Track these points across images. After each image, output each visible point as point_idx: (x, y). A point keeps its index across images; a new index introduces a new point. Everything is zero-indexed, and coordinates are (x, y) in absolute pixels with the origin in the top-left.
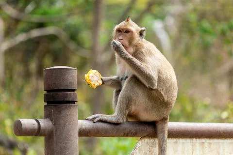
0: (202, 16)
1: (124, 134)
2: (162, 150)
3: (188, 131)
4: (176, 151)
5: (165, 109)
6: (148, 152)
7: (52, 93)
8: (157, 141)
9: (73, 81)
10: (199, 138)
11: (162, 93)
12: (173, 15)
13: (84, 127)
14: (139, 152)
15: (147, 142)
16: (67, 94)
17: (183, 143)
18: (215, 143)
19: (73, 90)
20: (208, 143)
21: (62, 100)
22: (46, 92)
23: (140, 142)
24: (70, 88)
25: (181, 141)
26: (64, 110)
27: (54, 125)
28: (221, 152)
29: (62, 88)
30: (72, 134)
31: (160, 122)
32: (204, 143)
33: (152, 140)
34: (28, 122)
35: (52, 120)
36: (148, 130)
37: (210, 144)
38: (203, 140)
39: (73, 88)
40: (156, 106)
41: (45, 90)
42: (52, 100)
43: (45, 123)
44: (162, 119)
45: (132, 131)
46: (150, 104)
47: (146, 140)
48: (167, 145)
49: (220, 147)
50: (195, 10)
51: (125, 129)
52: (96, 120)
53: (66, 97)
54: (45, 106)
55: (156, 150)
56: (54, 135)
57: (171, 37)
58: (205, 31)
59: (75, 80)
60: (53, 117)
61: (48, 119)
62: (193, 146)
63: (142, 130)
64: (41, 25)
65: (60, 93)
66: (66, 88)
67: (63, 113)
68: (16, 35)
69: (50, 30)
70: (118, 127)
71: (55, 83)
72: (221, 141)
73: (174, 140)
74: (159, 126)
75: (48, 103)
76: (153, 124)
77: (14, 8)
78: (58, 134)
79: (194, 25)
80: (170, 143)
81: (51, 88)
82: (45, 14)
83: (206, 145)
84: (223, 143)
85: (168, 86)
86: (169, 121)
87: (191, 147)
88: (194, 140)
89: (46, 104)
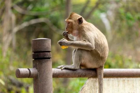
0: (128, 10)
1: (79, 76)
2: (100, 85)
3: (115, 73)
4: (108, 85)
5: (101, 61)
6: (93, 86)
7: (37, 54)
8: (97, 79)
9: (48, 47)
10: (122, 77)
11: (99, 52)
12: (112, 10)
13: (55, 72)
14: (88, 86)
15: (92, 80)
16: (45, 54)
17: (113, 80)
18: (131, 80)
19: (49, 52)
20: (127, 80)
21: (43, 57)
22: (33, 53)
23: (88, 80)
24: (47, 50)
25: (111, 79)
26: (44, 63)
27: (39, 71)
28: (135, 85)
29: (43, 50)
30: (49, 76)
31: (99, 69)
32: (124, 80)
33: (95, 79)
34: (24, 70)
35: (37, 69)
36: (92, 73)
37: (128, 80)
38: (124, 79)
39: (49, 51)
40: (96, 59)
41: (33, 52)
42: (37, 57)
43: (33, 71)
44: (100, 67)
45: (83, 74)
46: (92, 58)
47: (92, 79)
48: (104, 81)
49: (134, 82)
50: (123, 7)
51: (79, 73)
52: (63, 68)
53: (45, 56)
54: (33, 61)
55: (97, 85)
56: (39, 77)
57: (110, 23)
58: (129, 19)
59: (50, 46)
60: (38, 67)
61: (35, 68)
62: (118, 82)
63: (89, 74)
64: (36, 17)
65: (41, 53)
66: (45, 51)
67: (44, 64)
68: (22, 23)
69: (42, 20)
70: (75, 72)
71: (38, 48)
72: (134, 79)
73: (108, 79)
74: (98, 71)
75: (35, 59)
76: (95, 70)
77: (21, 8)
78: (41, 76)
79: (123, 15)
80: (105, 81)
81: (37, 50)
82: (38, 10)
83: (126, 81)
84: (136, 80)
85: (102, 48)
86: (104, 68)
87: (117, 82)
88: (119, 78)
89: (34, 60)
